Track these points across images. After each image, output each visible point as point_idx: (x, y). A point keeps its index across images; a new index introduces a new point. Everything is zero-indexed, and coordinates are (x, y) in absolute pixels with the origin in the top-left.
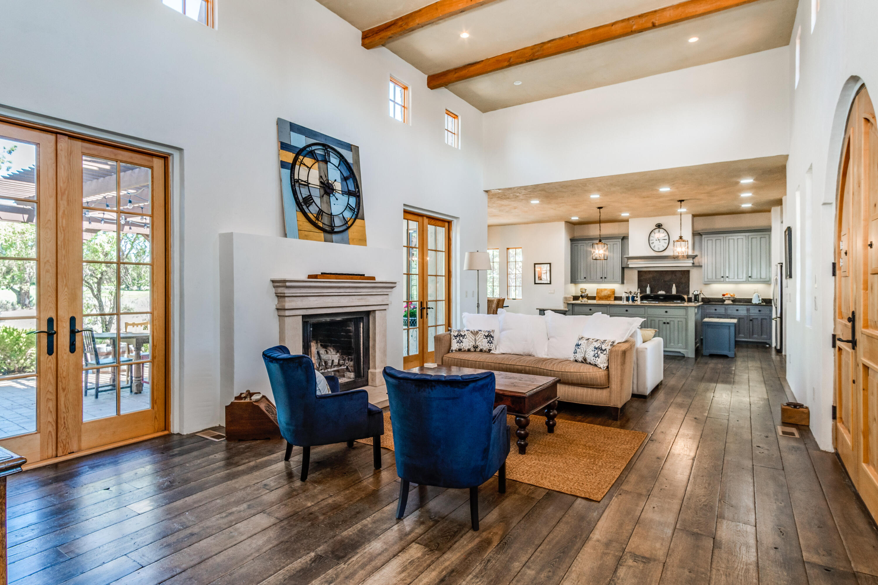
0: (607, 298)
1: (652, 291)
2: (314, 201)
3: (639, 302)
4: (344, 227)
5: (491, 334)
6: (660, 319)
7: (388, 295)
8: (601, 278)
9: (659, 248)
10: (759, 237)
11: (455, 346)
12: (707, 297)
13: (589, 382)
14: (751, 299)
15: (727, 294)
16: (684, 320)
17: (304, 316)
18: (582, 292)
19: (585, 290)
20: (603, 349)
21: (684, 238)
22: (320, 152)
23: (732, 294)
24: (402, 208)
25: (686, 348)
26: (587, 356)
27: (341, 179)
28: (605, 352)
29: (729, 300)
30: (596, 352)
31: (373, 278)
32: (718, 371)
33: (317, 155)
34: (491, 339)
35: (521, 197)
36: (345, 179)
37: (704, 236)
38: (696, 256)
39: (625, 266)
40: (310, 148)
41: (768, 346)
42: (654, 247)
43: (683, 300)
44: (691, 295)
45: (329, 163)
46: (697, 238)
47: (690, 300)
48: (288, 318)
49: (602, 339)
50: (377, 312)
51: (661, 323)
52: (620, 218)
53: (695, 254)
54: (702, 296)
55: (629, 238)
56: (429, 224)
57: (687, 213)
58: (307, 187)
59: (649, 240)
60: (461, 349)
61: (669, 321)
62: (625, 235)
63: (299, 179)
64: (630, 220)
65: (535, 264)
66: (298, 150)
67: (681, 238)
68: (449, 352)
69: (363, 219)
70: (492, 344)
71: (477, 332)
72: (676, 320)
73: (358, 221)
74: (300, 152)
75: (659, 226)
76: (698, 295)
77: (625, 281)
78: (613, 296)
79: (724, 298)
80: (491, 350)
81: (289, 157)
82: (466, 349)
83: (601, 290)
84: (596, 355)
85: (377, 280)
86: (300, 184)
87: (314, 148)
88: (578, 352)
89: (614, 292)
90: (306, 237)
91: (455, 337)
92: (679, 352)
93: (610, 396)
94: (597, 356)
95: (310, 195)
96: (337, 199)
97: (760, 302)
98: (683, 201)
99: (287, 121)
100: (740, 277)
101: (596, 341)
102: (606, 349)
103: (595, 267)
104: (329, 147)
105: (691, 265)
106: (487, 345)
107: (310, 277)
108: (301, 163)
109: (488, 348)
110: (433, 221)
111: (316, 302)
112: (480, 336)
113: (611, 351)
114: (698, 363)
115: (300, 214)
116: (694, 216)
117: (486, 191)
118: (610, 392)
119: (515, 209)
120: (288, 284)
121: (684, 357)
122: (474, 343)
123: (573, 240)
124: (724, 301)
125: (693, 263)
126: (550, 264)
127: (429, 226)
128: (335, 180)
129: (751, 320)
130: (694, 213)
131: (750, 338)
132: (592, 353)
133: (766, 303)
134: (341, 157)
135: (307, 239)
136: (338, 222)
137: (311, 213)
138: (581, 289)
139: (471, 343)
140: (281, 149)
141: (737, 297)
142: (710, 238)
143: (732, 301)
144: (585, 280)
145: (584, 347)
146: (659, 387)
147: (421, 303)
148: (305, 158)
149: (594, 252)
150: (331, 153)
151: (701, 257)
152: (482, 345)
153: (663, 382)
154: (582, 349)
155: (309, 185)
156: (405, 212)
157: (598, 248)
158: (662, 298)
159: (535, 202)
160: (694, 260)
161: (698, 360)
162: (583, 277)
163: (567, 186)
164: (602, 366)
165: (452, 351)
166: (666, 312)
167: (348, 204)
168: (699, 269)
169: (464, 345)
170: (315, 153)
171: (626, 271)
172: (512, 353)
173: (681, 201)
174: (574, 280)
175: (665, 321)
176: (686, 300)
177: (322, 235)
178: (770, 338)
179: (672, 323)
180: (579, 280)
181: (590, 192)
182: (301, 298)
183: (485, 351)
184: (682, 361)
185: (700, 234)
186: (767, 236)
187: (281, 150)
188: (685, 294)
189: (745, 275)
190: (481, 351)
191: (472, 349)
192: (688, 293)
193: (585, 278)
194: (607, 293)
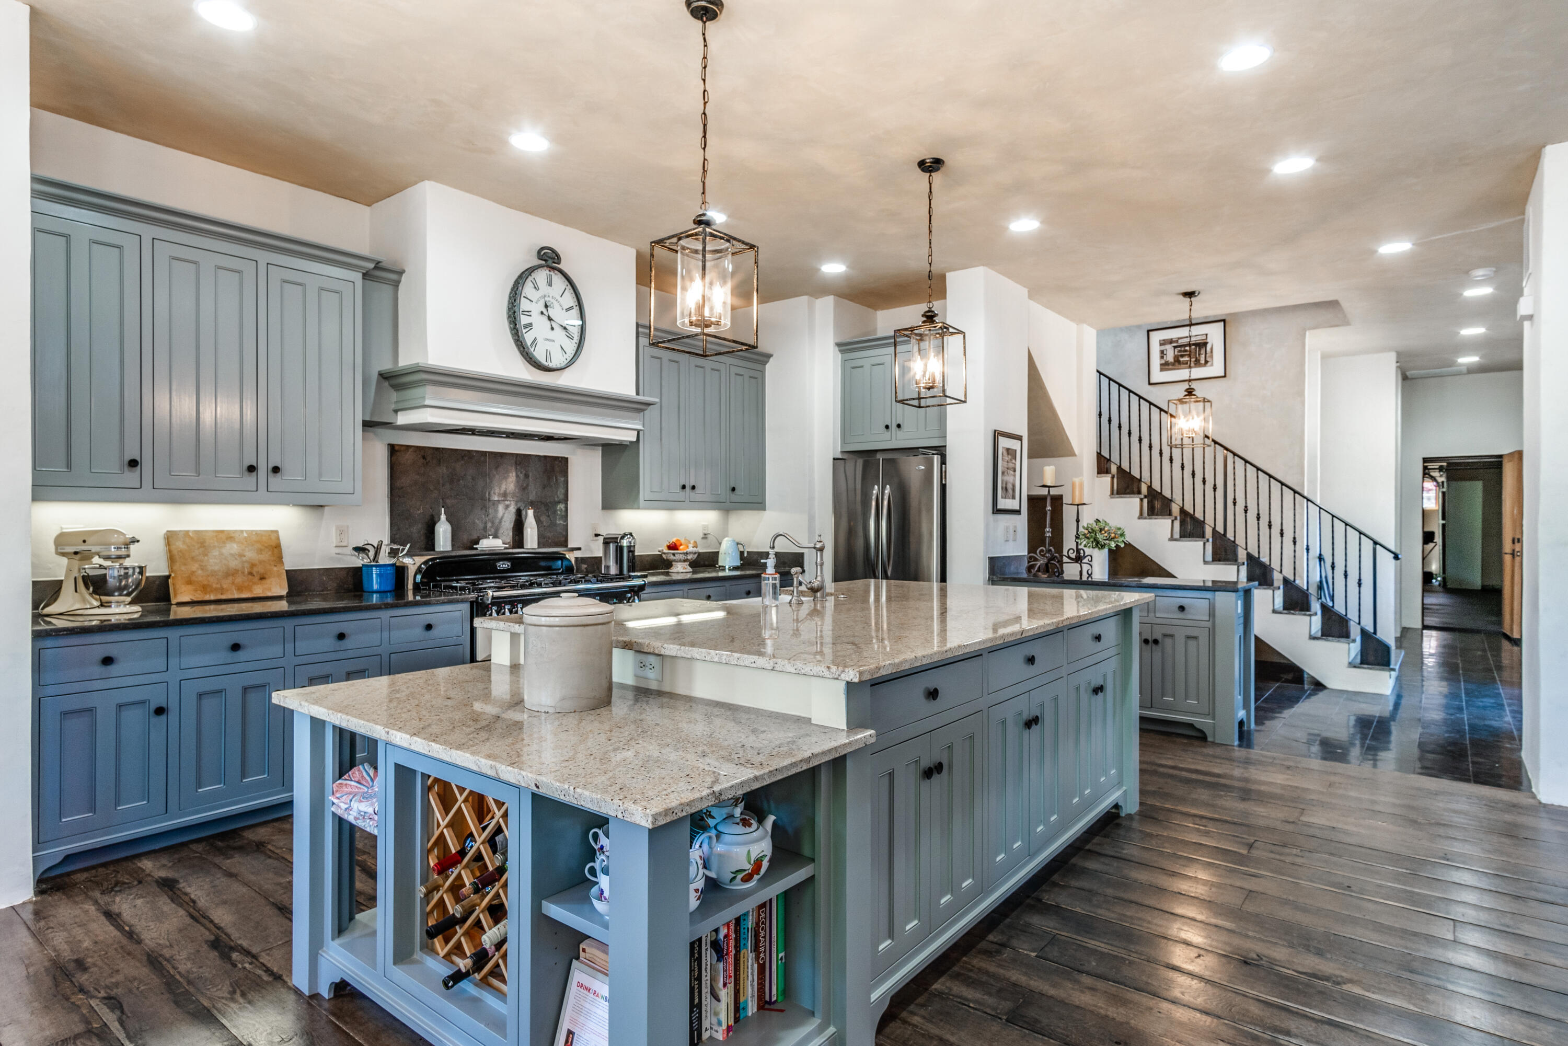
8: (251, 469)
9: (549, 355)
10: (747, 375)
42: (534, 343)
59: (512, 309)
75: (550, 260)
78: (282, 570)
83: (201, 541)
89: (277, 550)
144: (132, 477)
193: (133, 463)
194: (240, 555)
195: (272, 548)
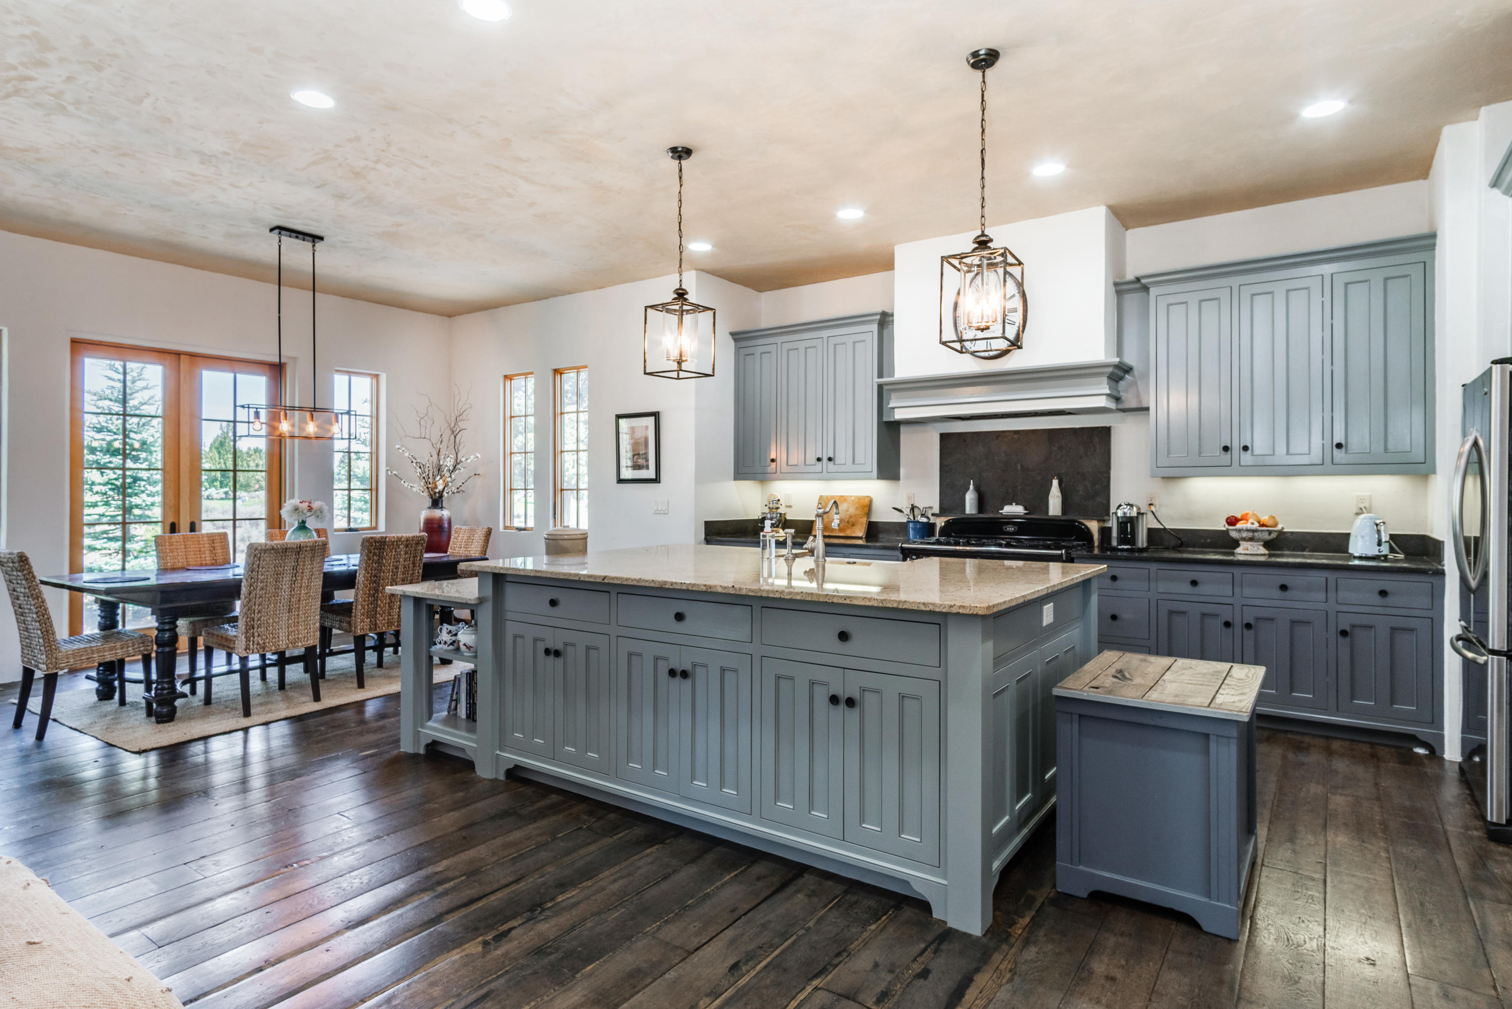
0: (849, 526)
1: (981, 503)
6: (821, 674)
8: (819, 460)
9: (988, 346)
10: (1377, 280)
12: (1170, 527)
14: (1347, 536)
15: (1244, 518)
18: (770, 509)
19: (777, 501)
23: (1265, 518)
25: (939, 865)
29: (1251, 539)
37: (1153, 293)
38: (1127, 368)
39: (890, 417)
41: (1420, 751)
44: (1111, 521)
46: (1132, 301)
47: (1106, 537)
53: (1121, 361)
54: (1150, 522)
65: (618, 417)
77: (899, 470)
78: (867, 520)
79: (1234, 535)
89: (866, 507)
92: (907, 884)
97: (1385, 549)
100: (1300, 445)
103: (802, 422)
105: (1108, 403)
116: (1116, 214)
123: (741, 337)
124: (1236, 544)
125: (1117, 399)
126: (657, 415)
129: (1344, 633)
131: (1338, 711)
133: (1410, 555)
138: (769, 497)
141: (1288, 526)
143: (1267, 544)
144: (773, 467)
151: (1146, 373)
158: (1012, 529)
160: (1120, 383)
162: (765, 460)
168: (1140, 416)
171: (905, 436)
174: (745, 466)
176: (1095, 535)
178: (1437, 720)
179: (869, 701)
180: (757, 468)
185: (1142, 290)
186: (1416, 273)
188: (1092, 517)
189: (1317, 441)
192: (1103, 512)
193: (773, 460)
194: (847, 511)
195: (863, 507)
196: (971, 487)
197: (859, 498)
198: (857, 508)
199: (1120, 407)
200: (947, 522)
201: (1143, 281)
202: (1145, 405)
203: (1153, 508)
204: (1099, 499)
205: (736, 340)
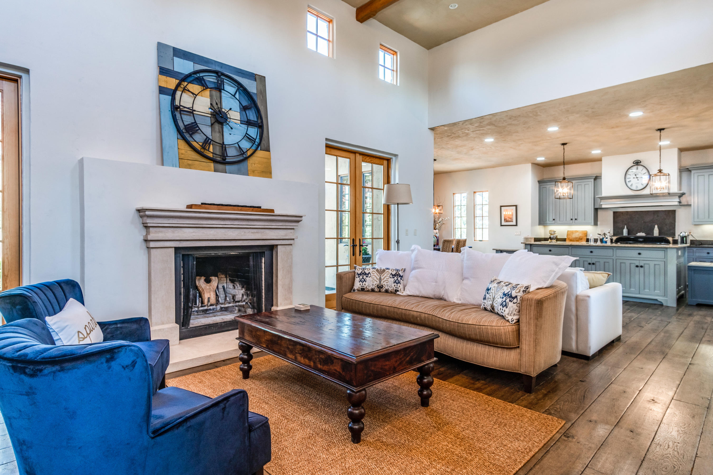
0: (580, 239)
1: (629, 233)
2: (199, 129)
3: (609, 244)
4: (241, 158)
5: (400, 273)
6: (632, 262)
7: (293, 229)
8: (572, 219)
9: (637, 187)
11: (357, 285)
12: (697, 239)
13: (491, 340)
16: (662, 264)
17: (177, 249)
18: (551, 234)
19: (554, 232)
20: (513, 296)
21: (664, 171)
22: (211, 79)
24: (324, 142)
25: (665, 296)
26: (494, 304)
27: (240, 108)
28: (515, 301)
30: (504, 299)
31: (272, 211)
32: (705, 326)
33: (206, 81)
34: (399, 279)
35: (472, 135)
36: (244, 109)
37: (693, 172)
38: (683, 194)
39: (598, 207)
40: (198, 75)
42: (632, 185)
43: (668, 242)
44: (677, 237)
45: (222, 91)
46: (685, 175)
47: (675, 242)
48: (154, 250)
49: (514, 283)
50: (279, 247)
51: (633, 266)
52: (590, 157)
53: (681, 192)
54: (690, 238)
55: (603, 177)
56: (363, 161)
57: (669, 147)
58: (192, 114)
59: (625, 178)
60: (364, 289)
61: (643, 265)
62: (598, 175)
63: (180, 106)
64: (603, 159)
65: (501, 206)
66: (183, 76)
67: (660, 171)
68: (350, 292)
69: (268, 150)
70: (399, 284)
71: (384, 271)
72: (652, 264)
73: (260, 153)
74: (186, 78)
75: (637, 163)
76: (685, 237)
77: (599, 223)
78: (585, 238)
80: (398, 291)
81: (172, 83)
82: (370, 288)
83: (572, 232)
84: (504, 303)
85: (276, 213)
86: (181, 110)
87: (202, 75)
88: (487, 297)
89: (586, 234)
90: (189, 166)
91: (358, 274)
92: (656, 300)
93: (520, 360)
94: (504, 305)
95: (195, 122)
96: (232, 128)
98: (663, 129)
99: (171, 46)
101: (507, 285)
102: (516, 297)
103: (565, 208)
104: (223, 74)
105: (677, 203)
106: (393, 285)
107: (190, 206)
108: (185, 90)
109: (395, 289)
110: (368, 158)
111: (194, 234)
112: (386, 275)
113: (522, 300)
114: (680, 314)
115: (182, 143)
116: (681, 150)
117: (432, 129)
118: (520, 354)
119: (472, 150)
120: (147, 213)
121: (662, 305)
122: (378, 282)
123: (540, 182)
125: (680, 202)
126: (516, 206)
127: (363, 164)
128: (230, 109)
130: (681, 146)
132: (500, 300)
134: (240, 87)
135: (190, 168)
136: (231, 152)
137: (195, 141)
138: (550, 231)
139: (375, 283)
140: (160, 74)
142: (701, 174)
144: (554, 221)
145: (493, 292)
146: (615, 344)
147: (353, 240)
148: (190, 84)
149: (557, 191)
150: (225, 81)
151: (690, 195)
152: (387, 285)
153: (622, 337)
154: (491, 294)
155: (194, 112)
156: (327, 146)
157: (562, 187)
158: (641, 240)
159: (489, 140)
160: (681, 198)
161: (680, 310)
162: (551, 219)
163: (515, 117)
164: (510, 318)
165: (354, 290)
166: (639, 254)
167: (246, 133)
168: (687, 208)
169: (367, 284)
170: (204, 80)
171: (600, 213)
172: (420, 295)
173: (660, 130)
174: (542, 221)
175: (637, 263)
176: (671, 242)
177: (212, 165)
179: (646, 267)
180: (548, 222)
181: (547, 123)
182: (172, 229)
183: (391, 292)
184: (658, 311)
185: (688, 170)
187: (160, 76)
188: (669, 236)
190: (387, 291)
191: (376, 289)
192: (673, 235)
193: (554, 220)
194: (579, 235)
195: (585, 234)
196: (626, 227)
197: (583, 231)
198: (582, 234)
199: (681, 204)
200: (617, 239)
201: (690, 169)
202: (689, 204)
203: (691, 234)
204: (672, 231)
205: (539, 183)
